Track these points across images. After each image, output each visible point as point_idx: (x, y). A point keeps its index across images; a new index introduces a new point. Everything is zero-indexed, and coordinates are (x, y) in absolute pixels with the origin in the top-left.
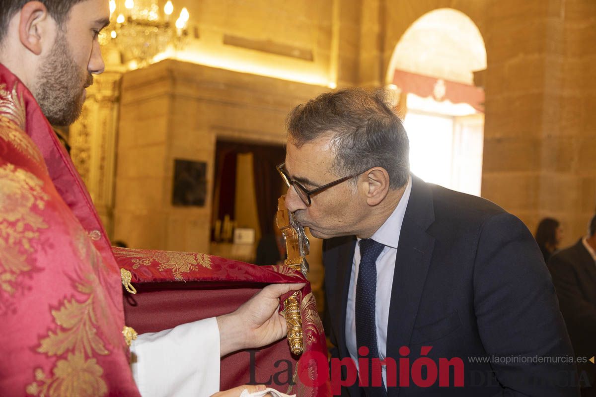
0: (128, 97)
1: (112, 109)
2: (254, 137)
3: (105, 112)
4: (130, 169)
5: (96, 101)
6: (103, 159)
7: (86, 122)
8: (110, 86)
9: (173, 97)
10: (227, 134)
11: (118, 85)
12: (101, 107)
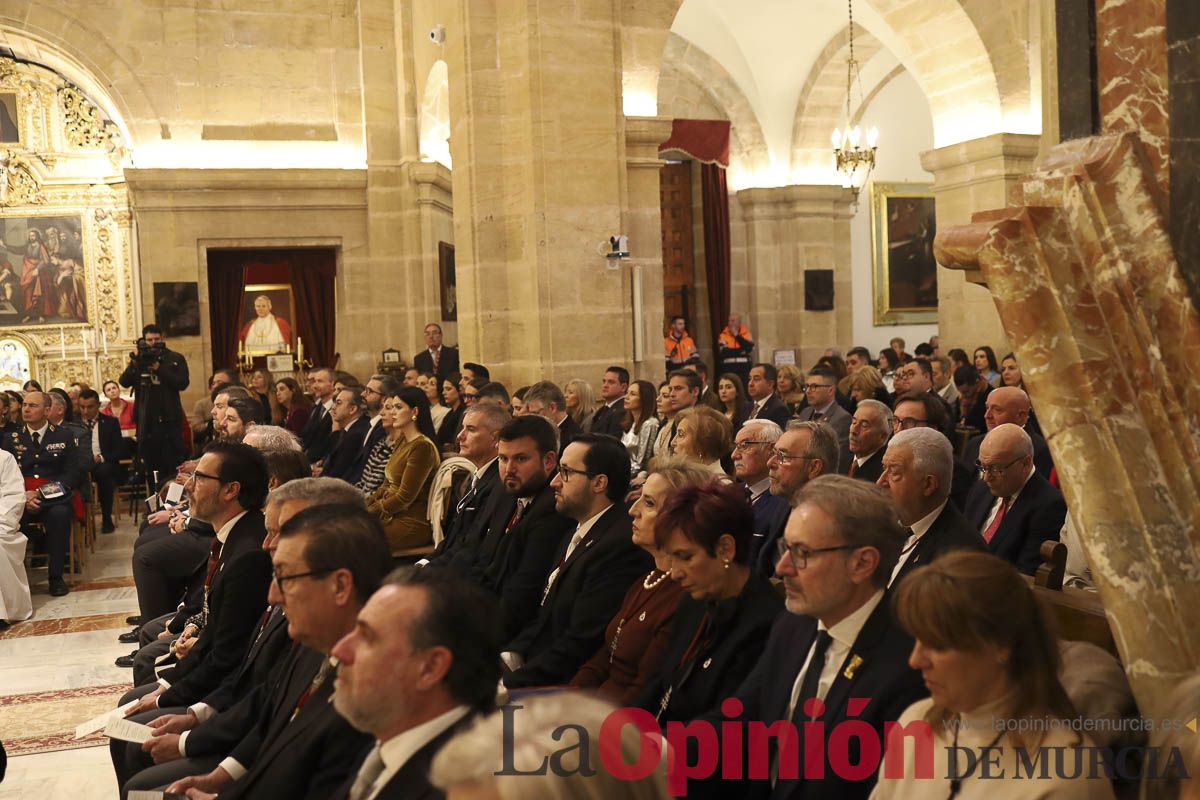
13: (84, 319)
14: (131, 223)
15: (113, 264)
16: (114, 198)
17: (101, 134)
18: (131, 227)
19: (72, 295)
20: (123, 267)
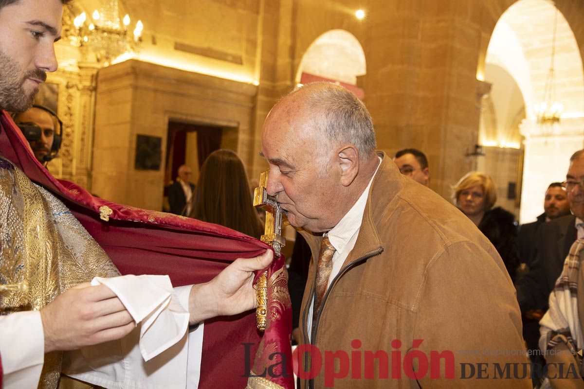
0: (102, 87)
1: (91, 96)
2: (198, 119)
3: (86, 98)
4: (104, 141)
5: (78, 89)
6: (84, 133)
7: (70, 105)
8: (89, 78)
9: (135, 88)
10: (178, 117)
11: (95, 78)
12: (82, 95)
14: (91, 94)
15: (73, 118)
16: (79, 75)
20: (81, 121)
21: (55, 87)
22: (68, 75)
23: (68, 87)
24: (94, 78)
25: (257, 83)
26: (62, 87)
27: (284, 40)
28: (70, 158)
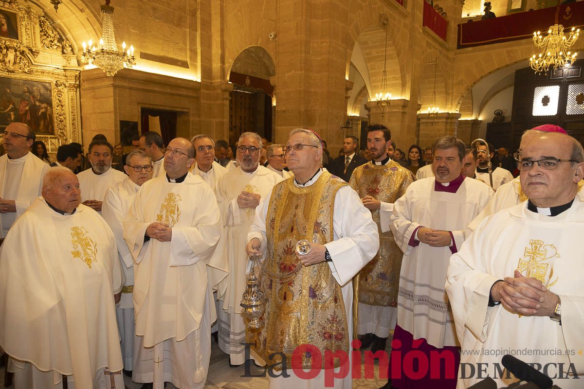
2: (161, 108)
3: (72, 93)
5: (65, 86)
6: (74, 120)
7: (60, 99)
8: (74, 78)
9: (115, 86)
10: (147, 106)
12: (69, 90)
13: (53, 134)
14: (76, 90)
15: (63, 108)
16: (66, 76)
17: (58, 44)
18: (76, 92)
19: (46, 121)
20: (71, 111)
21: (47, 85)
22: (57, 76)
23: (57, 85)
24: (77, 78)
25: (199, 80)
26: (53, 86)
27: (216, 51)
28: (65, 138)
